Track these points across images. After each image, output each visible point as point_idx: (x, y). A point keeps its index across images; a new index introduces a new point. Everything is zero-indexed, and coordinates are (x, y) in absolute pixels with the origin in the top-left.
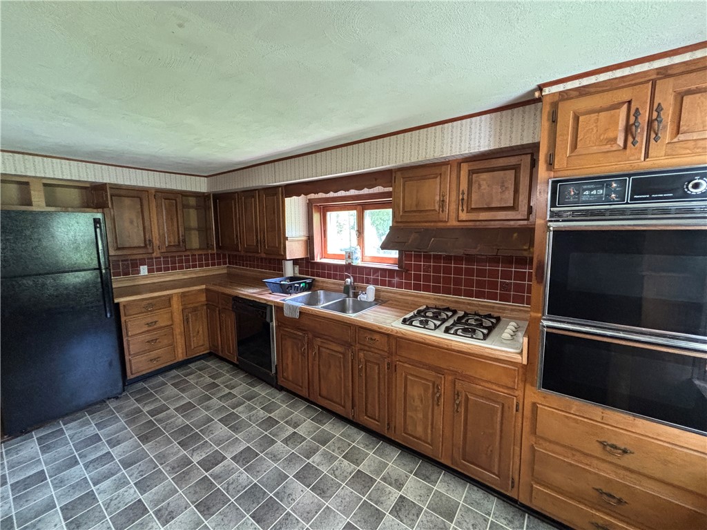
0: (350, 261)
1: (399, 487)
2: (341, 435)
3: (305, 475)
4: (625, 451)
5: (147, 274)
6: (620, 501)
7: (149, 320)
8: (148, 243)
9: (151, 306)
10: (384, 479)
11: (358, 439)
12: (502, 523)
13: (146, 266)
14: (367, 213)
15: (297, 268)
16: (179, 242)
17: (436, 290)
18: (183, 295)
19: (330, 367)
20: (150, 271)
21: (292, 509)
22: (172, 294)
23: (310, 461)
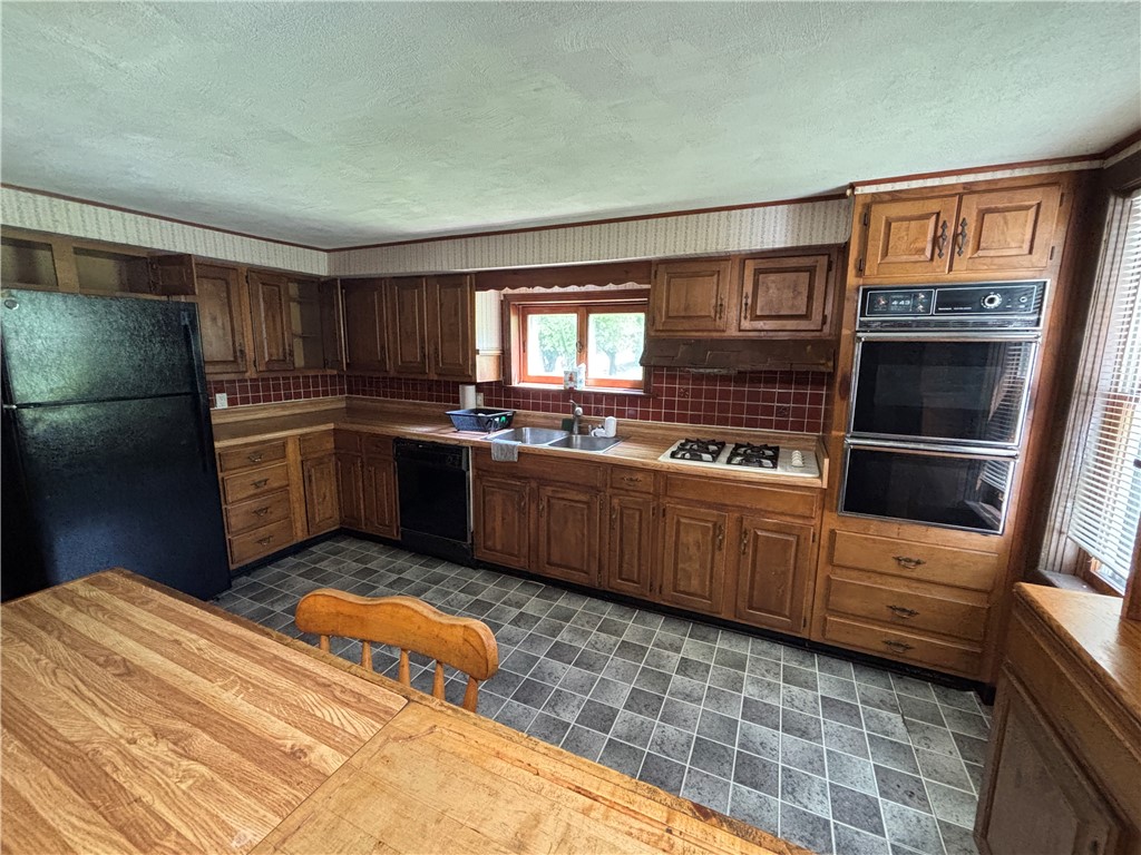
0: (571, 385)
1: (678, 650)
2: (584, 608)
3: (559, 652)
4: (918, 563)
5: (226, 406)
6: (911, 613)
7: (257, 478)
8: (238, 354)
9: (259, 455)
10: (656, 645)
11: (609, 611)
12: (794, 665)
13: (225, 395)
14: (592, 317)
15: (481, 397)
16: (285, 356)
17: (695, 420)
18: (302, 438)
19: (566, 522)
20: (232, 402)
21: (560, 686)
22: (286, 437)
23: (558, 639)
